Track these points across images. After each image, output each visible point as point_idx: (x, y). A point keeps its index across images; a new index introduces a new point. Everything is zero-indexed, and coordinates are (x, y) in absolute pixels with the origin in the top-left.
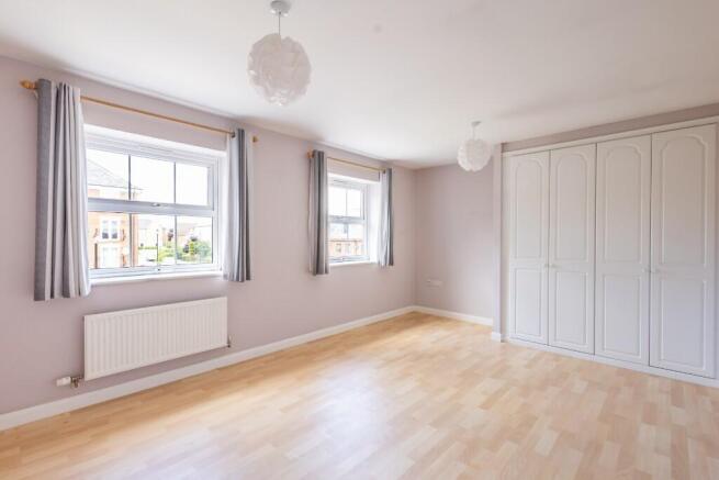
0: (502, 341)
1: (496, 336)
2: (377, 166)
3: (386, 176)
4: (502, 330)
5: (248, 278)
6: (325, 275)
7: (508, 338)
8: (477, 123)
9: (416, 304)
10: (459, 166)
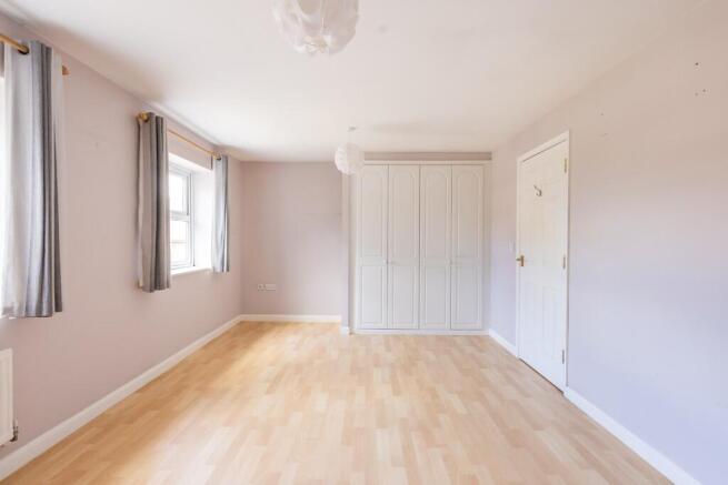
0: (351, 334)
1: (345, 330)
2: (209, 149)
3: (220, 164)
4: (350, 324)
5: (58, 308)
6: (167, 290)
7: (355, 329)
8: (353, 129)
9: (243, 313)
10: (336, 167)
